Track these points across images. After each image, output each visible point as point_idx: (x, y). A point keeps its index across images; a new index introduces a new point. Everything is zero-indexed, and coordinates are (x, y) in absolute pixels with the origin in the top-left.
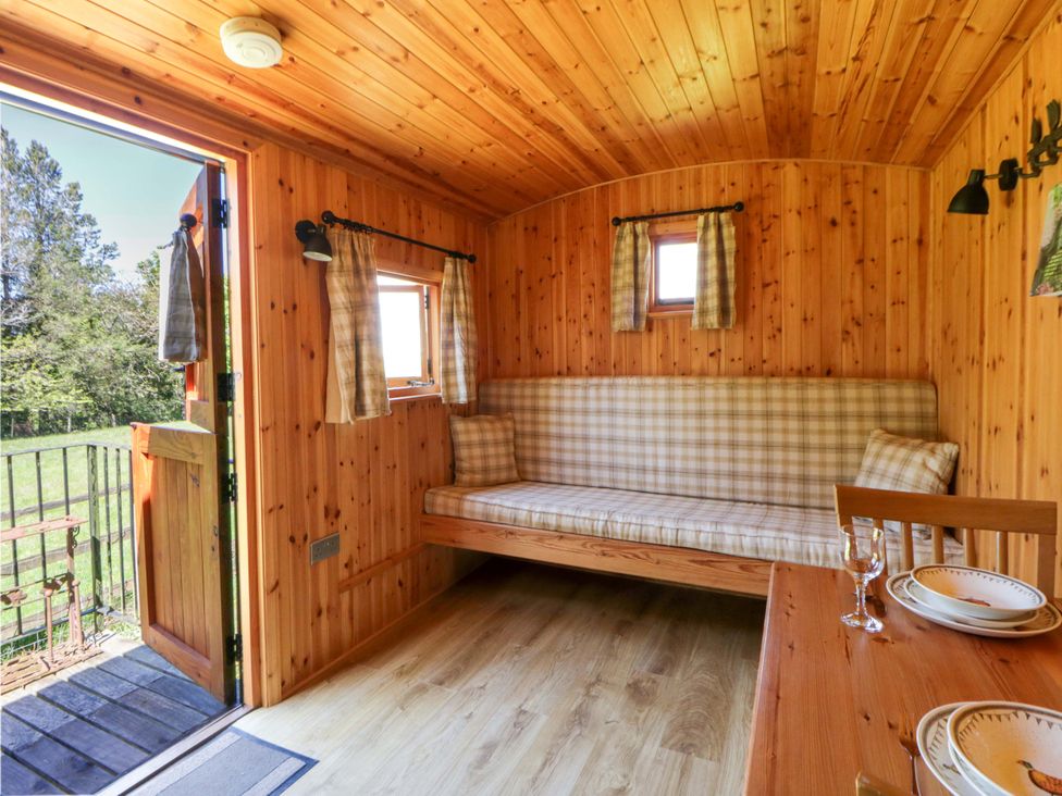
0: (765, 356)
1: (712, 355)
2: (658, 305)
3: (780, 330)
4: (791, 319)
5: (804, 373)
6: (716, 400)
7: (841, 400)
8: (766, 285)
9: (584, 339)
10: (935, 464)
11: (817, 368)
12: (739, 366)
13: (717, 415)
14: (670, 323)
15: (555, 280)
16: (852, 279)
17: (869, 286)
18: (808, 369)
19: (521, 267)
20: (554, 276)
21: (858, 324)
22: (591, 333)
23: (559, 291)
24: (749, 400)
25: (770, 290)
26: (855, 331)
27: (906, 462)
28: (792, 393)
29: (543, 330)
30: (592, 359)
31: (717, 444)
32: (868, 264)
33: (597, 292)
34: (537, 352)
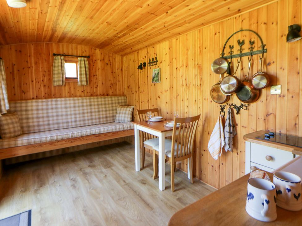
0: (95, 92)
1: (82, 92)
2: (67, 79)
3: (98, 86)
4: (100, 84)
5: (103, 95)
6: (87, 102)
7: (112, 100)
8: (94, 76)
9: (42, 88)
10: (131, 110)
11: (105, 94)
12: (89, 94)
13: (87, 106)
14: (71, 83)
15: (30, 69)
16: (111, 76)
17: (114, 78)
18: (104, 94)
19: (14, 63)
20: (29, 68)
21: (112, 85)
22: (45, 86)
23: (32, 73)
24: (94, 102)
25: (95, 77)
26: (112, 86)
27: (126, 110)
28: (103, 100)
29: (25, 85)
30: (46, 93)
31: (87, 113)
32: (114, 73)
33: (46, 74)
34: (23, 92)
